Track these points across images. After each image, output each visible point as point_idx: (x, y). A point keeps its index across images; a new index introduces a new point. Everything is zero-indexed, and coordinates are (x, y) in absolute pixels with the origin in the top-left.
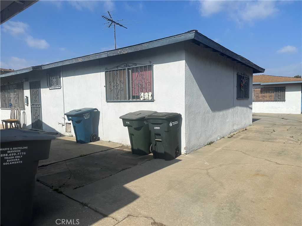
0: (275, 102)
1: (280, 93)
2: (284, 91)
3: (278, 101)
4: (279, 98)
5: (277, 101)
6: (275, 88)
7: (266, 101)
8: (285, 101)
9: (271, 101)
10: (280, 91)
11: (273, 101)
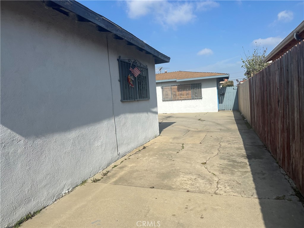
0: (192, 100)
1: (196, 90)
2: (201, 88)
3: (196, 99)
4: (196, 96)
5: (194, 99)
6: (191, 84)
7: (184, 100)
8: (201, 99)
9: (189, 99)
10: (197, 87)
11: (190, 99)
